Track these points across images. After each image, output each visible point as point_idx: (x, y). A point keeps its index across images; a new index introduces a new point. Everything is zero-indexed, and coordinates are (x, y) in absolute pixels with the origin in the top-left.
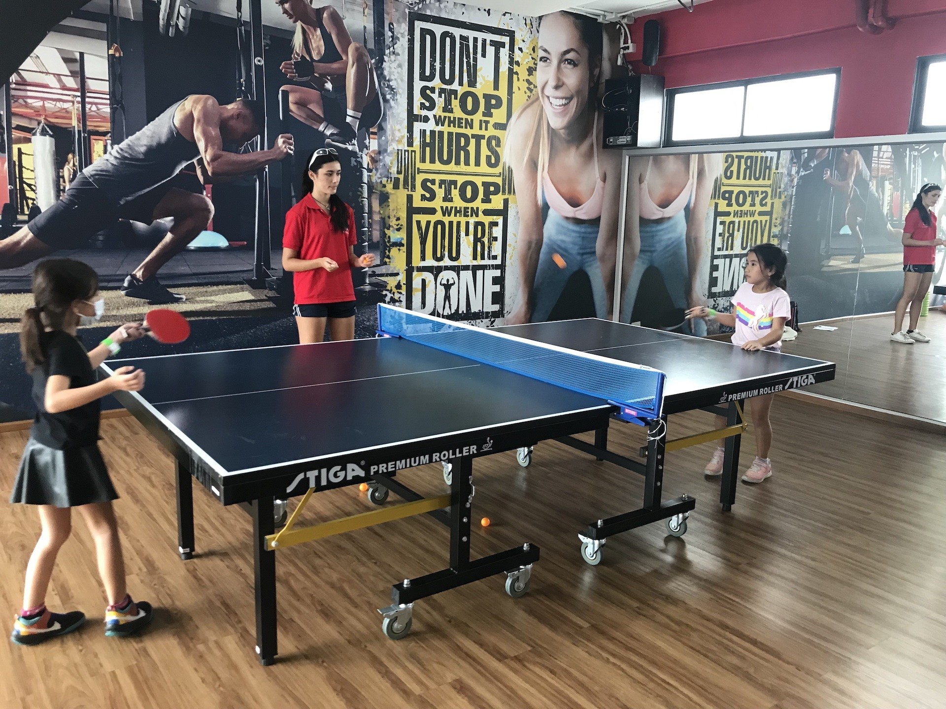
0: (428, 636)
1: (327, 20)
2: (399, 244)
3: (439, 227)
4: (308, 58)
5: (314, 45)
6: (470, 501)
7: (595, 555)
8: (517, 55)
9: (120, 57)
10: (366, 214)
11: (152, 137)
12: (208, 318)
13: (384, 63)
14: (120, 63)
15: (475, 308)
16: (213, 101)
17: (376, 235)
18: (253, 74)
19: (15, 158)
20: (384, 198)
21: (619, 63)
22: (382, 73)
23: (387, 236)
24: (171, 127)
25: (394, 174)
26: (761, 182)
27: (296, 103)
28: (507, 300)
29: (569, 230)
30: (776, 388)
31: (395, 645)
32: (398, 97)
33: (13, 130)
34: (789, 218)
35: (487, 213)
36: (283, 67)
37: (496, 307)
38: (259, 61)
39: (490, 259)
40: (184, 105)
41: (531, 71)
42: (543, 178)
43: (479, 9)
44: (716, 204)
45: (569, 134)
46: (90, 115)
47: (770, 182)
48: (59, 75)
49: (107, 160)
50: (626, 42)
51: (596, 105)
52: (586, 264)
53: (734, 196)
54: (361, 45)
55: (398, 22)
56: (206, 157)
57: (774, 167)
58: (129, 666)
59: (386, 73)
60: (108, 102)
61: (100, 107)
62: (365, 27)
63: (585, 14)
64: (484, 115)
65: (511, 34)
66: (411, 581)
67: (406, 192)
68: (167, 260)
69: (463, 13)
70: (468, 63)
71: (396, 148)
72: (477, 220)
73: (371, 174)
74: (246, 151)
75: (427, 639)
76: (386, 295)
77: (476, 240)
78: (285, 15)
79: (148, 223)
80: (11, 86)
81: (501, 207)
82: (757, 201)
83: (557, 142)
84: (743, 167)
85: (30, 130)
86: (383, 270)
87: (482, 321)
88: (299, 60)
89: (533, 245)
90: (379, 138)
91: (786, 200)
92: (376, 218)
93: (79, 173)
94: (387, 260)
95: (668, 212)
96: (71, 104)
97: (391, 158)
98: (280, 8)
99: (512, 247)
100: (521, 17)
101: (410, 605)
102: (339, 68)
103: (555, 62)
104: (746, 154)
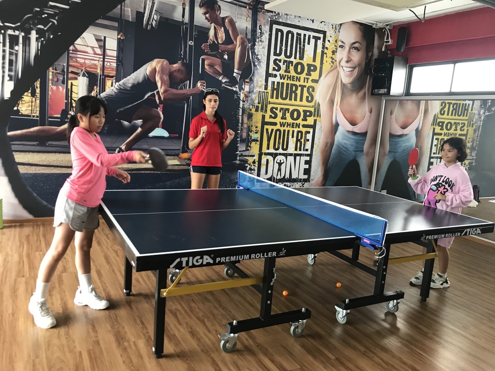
0: (244, 353)
1: (227, 23)
2: (256, 140)
3: (278, 132)
4: (216, 42)
5: (220, 36)
6: (273, 282)
7: (343, 318)
8: (327, 44)
9: (123, 39)
10: (240, 124)
11: (135, 79)
12: (156, 172)
13: (255, 46)
14: (123, 42)
15: (294, 176)
16: (167, 63)
17: (244, 135)
18: (188, 49)
19: (69, 87)
20: (250, 116)
21: (383, 50)
22: (254, 51)
23: (250, 136)
24: (144, 75)
25: (256, 104)
26: (461, 117)
27: (208, 65)
28: (312, 173)
29: (349, 137)
30: (456, 234)
31: (226, 356)
32: (261, 64)
33: (69, 73)
34: (477, 138)
35: (304, 126)
36: (203, 47)
37: (306, 177)
38: (191, 43)
39: (304, 151)
40: (152, 64)
41: (334, 52)
42: (336, 109)
43: (308, 19)
44: (434, 129)
45: (353, 87)
46: (106, 68)
47: (467, 118)
48: (93, 47)
49: (113, 90)
50: (387, 38)
51: (369, 72)
52: (358, 157)
53: (445, 125)
54: (244, 36)
55: (265, 25)
56: (161, 90)
57: (470, 109)
58: (89, 349)
59: (256, 51)
60: (115, 61)
61: (111, 63)
62: (247, 27)
63: (366, 23)
64: (307, 75)
65: (324, 33)
66: (237, 322)
67: (262, 113)
68: (137, 142)
69: (299, 21)
70: (300, 47)
71: (258, 91)
72: (299, 129)
73: (244, 103)
74: (181, 89)
75: (244, 354)
76: (247, 166)
77: (298, 140)
78: (206, 20)
79: (130, 122)
80: (70, 52)
81: (312, 123)
82: (459, 128)
83: (346, 91)
84: (451, 109)
85: (77, 74)
86: (247, 153)
87: (297, 184)
88: (212, 43)
89: (329, 145)
90: (250, 85)
91: (476, 129)
92: (245, 126)
93: (99, 96)
94: (249, 148)
95: (405, 131)
96: (98, 62)
97: (255, 95)
98: (204, 16)
99: (317, 145)
100: (330, 24)
101: (236, 335)
102: (232, 48)
103: (347, 48)
104: (453, 102)
